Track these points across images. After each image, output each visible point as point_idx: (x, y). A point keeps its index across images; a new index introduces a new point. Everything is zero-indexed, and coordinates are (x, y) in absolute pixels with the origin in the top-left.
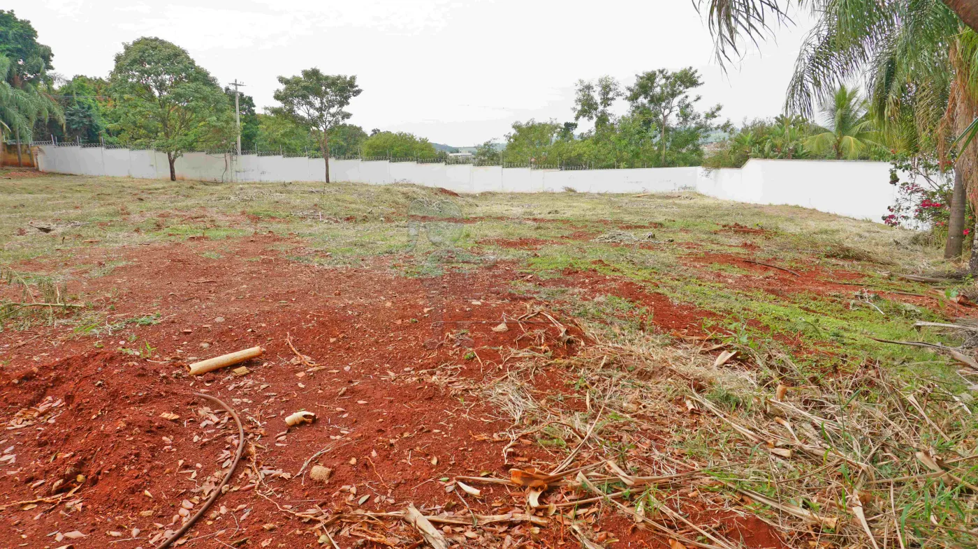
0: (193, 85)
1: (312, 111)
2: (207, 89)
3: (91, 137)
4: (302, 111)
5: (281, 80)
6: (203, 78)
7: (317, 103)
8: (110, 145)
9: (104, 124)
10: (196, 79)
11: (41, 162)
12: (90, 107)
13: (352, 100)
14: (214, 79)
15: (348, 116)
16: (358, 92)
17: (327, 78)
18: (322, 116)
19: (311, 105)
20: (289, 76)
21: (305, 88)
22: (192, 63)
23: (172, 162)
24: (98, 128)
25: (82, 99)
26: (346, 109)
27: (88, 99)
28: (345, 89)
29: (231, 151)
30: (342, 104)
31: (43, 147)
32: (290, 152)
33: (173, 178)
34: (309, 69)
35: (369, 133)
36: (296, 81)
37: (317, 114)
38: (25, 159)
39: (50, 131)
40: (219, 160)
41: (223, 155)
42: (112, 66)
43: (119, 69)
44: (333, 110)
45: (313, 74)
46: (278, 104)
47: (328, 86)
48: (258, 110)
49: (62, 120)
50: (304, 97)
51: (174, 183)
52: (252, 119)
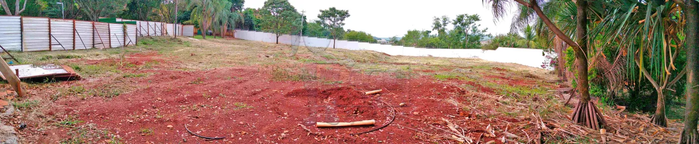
0: (289, 12)
1: (331, 22)
2: (293, 13)
3: (251, 28)
4: (328, 22)
5: (321, 11)
6: (292, 9)
7: (333, 20)
8: (257, 31)
9: (255, 23)
10: (290, 10)
11: (236, 35)
12: (252, 18)
13: (346, 19)
14: (296, 10)
15: (343, 24)
16: (349, 16)
17: (338, 11)
18: (334, 24)
19: (331, 20)
20: (324, 10)
21: (330, 14)
22: (289, 4)
23: (277, 37)
24: (253, 25)
25: (250, 15)
26: (343, 22)
27: (252, 15)
28: (344, 15)
29: (299, 35)
30: (342, 20)
31: (237, 30)
32: (319, 36)
33: (277, 43)
34: (332, 7)
35: (346, 30)
36: (327, 12)
37: (332, 23)
38: (231, 34)
39: (240, 26)
40: (294, 37)
41: (295, 36)
42: (263, 5)
43: (265, 6)
44: (339, 22)
45: (333, 9)
46: (319, 19)
47: (338, 14)
48: (308, 21)
49: (243, 22)
50: (329, 17)
51: (278, 45)
52: (305, 23)
